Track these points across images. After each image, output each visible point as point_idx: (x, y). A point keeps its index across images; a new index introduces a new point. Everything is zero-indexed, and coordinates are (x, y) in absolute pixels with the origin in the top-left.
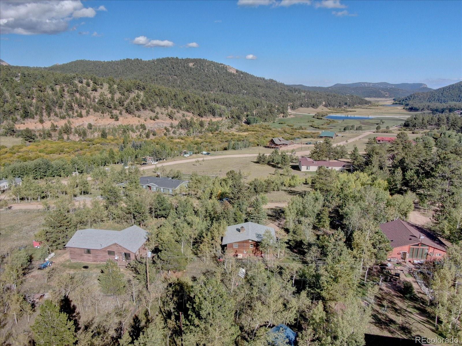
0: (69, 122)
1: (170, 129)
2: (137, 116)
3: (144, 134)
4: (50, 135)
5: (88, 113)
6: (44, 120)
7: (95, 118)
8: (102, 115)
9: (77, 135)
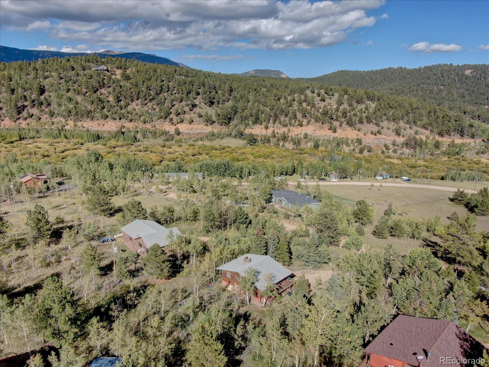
0: (289, 130)
1: (392, 146)
2: (357, 129)
3: (358, 149)
4: (269, 141)
5: (308, 123)
6: (269, 127)
7: (314, 128)
8: (321, 125)
9: (292, 143)
